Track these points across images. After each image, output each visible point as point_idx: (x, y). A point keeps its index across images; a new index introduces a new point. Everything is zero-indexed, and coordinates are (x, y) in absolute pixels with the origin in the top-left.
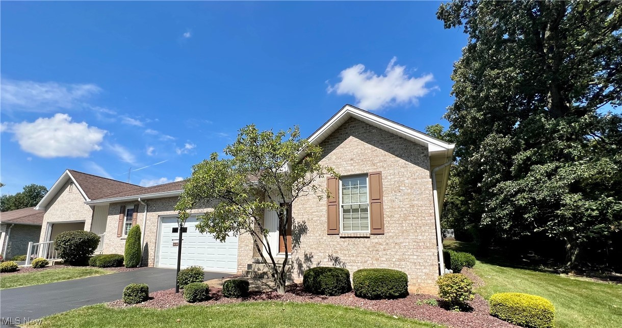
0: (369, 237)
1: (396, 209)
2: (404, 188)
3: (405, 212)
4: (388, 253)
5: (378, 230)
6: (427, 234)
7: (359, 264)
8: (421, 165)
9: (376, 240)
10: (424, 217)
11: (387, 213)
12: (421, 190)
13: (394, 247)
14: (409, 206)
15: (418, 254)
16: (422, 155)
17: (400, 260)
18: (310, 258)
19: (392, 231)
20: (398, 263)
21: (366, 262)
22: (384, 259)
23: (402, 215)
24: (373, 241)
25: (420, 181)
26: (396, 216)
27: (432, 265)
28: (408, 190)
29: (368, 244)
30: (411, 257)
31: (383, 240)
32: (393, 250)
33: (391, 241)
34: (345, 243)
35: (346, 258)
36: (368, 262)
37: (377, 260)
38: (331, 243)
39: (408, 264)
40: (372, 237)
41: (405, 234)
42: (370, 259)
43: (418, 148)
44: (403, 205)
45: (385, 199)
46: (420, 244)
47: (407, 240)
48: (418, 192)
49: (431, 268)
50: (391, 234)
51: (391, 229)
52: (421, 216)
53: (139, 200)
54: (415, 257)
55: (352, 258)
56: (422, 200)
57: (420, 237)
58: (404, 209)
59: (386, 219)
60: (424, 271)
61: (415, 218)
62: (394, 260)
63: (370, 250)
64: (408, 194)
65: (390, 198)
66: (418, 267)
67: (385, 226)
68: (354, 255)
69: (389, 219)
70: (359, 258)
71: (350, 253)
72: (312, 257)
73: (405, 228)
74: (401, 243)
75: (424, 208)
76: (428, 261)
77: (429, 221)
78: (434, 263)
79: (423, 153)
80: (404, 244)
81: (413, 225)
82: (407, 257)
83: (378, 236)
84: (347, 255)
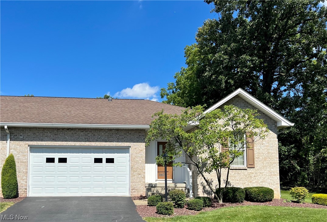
0: (246, 170)
1: (261, 154)
2: (265, 143)
3: (265, 156)
4: (256, 178)
5: (251, 165)
6: (275, 168)
7: (241, 185)
8: (273, 131)
9: (250, 171)
10: (274, 159)
11: (256, 156)
12: (273, 145)
13: (260, 175)
14: (267, 153)
15: (271, 178)
16: (274, 125)
17: (262, 182)
18: (211, 182)
19: (259, 166)
20: (261, 183)
21: (245, 183)
22: (254, 182)
23: (264, 158)
24: (249, 171)
25: (272, 139)
26: (261, 158)
27: (277, 184)
28: (267, 144)
29: (246, 173)
30: (268, 180)
31: (254, 171)
32: (259, 176)
33: (258, 172)
34: (233, 173)
35: (233, 182)
36: (246, 183)
37: (251, 182)
38: (224, 173)
39: (266, 183)
40: (248, 169)
41: (265, 168)
42: (247, 182)
43: (272, 121)
44: (264, 152)
45: (255, 148)
46: (272, 173)
47: (266, 171)
48: (272, 146)
49: (277, 185)
50: (258, 168)
51: (258, 165)
52: (273, 158)
53: (6, 127)
54: (270, 180)
55: (237, 182)
56: (273, 150)
57: (272, 170)
58: (264, 154)
59: (256, 159)
60: (273, 187)
61: (270, 159)
62: (259, 182)
63: (247, 176)
64: (267, 146)
65: (258, 148)
66: (271, 185)
67: (255, 163)
68: (238, 179)
69: (257, 159)
70: (241, 182)
71: (236, 178)
72: (212, 181)
73: (265, 164)
74: (263, 173)
75: (274, 154)
76: (275, 182)
77: (276, 161)
78: (278, 183)
79: (274, 124)
80: (264, 173)
81: (269, 163)
82: (266, 180)
83: (251, 169)
84: (234, 180)
